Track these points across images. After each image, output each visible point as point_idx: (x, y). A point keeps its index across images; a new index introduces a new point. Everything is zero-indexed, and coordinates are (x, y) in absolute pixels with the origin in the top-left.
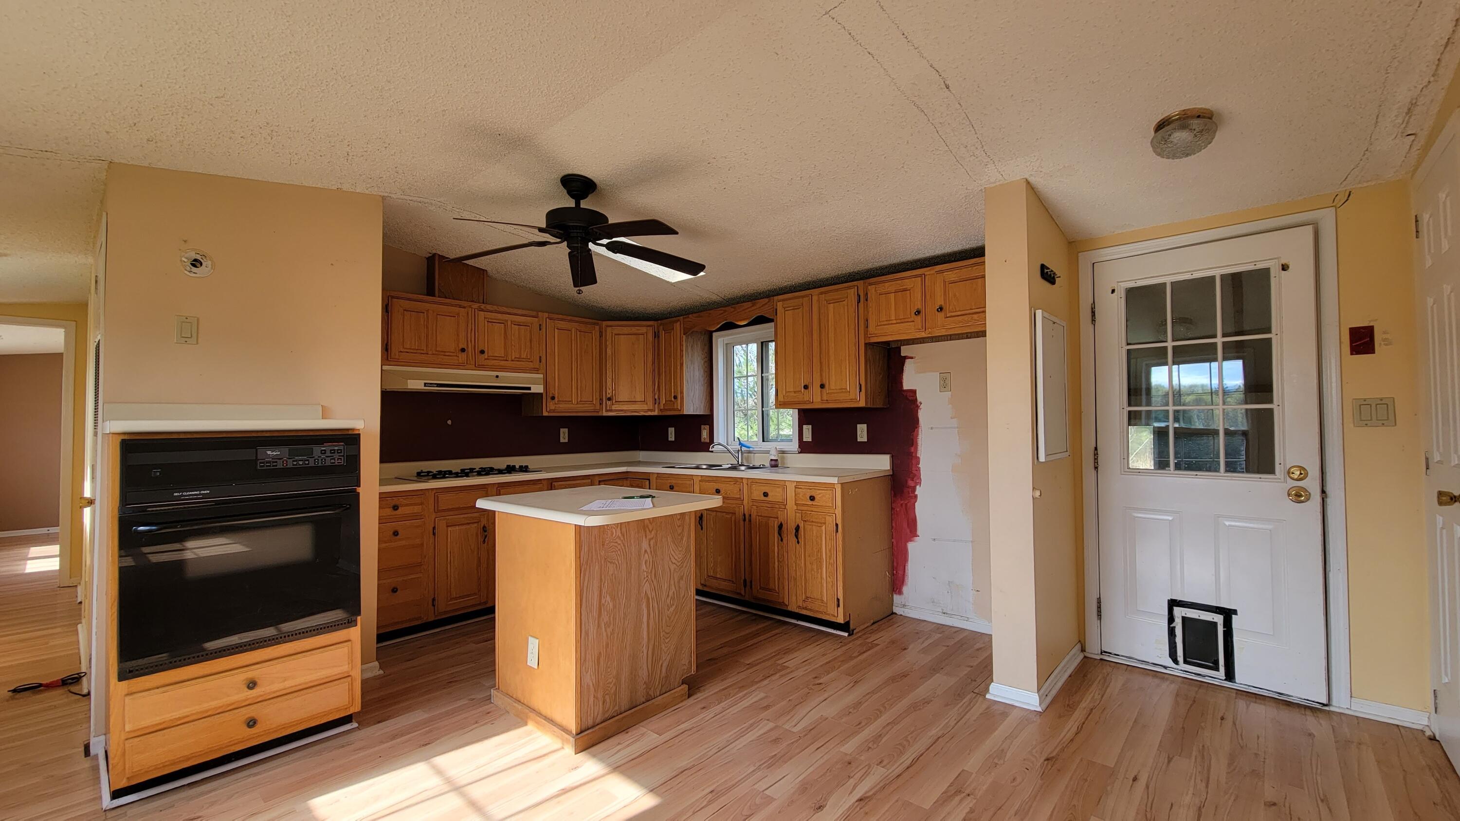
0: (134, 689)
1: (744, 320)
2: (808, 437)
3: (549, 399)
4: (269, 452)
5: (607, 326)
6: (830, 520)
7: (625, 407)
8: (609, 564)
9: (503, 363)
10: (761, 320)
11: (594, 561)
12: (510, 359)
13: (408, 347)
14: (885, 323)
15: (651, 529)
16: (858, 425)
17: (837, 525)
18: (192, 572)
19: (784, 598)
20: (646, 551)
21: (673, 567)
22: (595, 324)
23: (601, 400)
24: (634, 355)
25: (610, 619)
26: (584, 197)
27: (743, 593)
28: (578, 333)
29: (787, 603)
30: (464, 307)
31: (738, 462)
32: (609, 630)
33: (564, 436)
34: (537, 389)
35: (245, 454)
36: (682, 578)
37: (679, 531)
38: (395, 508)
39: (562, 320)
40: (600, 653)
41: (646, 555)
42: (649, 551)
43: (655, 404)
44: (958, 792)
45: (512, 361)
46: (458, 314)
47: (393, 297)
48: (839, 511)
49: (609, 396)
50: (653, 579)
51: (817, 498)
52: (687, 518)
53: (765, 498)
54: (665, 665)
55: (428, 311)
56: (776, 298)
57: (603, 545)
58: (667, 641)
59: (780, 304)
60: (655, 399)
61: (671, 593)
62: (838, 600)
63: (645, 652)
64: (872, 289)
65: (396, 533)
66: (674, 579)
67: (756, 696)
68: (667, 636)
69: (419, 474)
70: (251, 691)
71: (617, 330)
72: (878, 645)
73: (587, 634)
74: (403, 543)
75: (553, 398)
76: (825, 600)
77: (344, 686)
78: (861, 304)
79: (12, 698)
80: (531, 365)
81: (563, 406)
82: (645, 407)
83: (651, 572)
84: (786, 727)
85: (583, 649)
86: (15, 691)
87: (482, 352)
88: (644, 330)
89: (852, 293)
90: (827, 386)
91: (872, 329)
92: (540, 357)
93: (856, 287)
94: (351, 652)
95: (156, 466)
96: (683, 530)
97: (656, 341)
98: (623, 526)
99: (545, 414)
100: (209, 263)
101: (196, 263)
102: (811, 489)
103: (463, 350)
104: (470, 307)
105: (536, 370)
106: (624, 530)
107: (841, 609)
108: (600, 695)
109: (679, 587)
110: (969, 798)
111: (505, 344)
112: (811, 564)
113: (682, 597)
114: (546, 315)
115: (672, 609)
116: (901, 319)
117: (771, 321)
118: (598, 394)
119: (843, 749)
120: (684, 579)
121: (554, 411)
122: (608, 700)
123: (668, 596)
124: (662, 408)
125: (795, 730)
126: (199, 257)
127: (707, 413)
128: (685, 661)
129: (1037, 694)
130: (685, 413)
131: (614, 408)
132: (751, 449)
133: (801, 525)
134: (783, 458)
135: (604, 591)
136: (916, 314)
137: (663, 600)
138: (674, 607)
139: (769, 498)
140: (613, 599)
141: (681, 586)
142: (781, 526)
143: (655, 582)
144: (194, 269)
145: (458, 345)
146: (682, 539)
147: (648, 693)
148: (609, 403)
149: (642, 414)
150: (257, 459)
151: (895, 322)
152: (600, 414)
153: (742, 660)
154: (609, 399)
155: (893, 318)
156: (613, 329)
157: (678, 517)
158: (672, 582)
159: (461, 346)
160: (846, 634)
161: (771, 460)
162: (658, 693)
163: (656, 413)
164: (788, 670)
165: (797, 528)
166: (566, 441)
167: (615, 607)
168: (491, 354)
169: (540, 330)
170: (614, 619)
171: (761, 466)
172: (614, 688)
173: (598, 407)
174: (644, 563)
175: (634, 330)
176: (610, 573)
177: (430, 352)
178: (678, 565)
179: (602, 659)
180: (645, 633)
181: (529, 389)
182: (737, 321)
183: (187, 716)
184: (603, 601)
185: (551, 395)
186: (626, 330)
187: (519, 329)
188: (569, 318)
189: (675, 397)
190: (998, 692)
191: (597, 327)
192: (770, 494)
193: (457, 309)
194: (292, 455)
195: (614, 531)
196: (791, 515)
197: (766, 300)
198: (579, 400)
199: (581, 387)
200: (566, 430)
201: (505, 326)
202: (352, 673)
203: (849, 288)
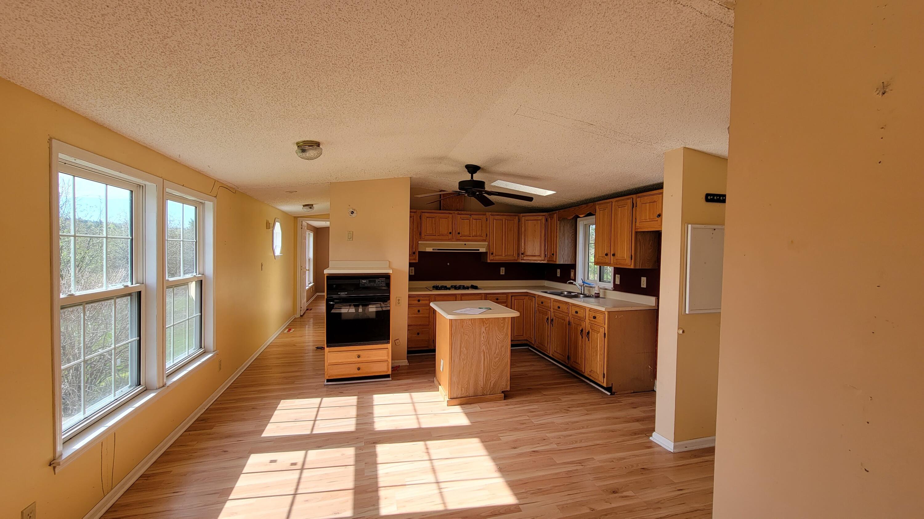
0: (330, 351)
1: (583, 214)
2: (618, 282)
3: (490, 254)
4: (363, 281)
5: (523, 216)
6: (602, 330)
7: (530, 258)
8: (465, 335)
9: (468, 238)
10: (590, 214)
11: (458, 333)
12: (471, 236)
13: (428, 233)
14: (644, 221)
15: (486, 323)
16: (642, 278)
17: (605, 334)
18: (343, 317)
19: (582, 368)
20: (483, 332)
21: (498, 341)
22: (515, 216)
23: (518, 254)
24: (535, 231)
25: (465, 357)
26: (475, 172)
27: (567, 362)
28: (506, 221)
29: (584, 372)
30: (451, 214)
31: (582, 292)
32: (465, 362)
33: (502, 271)
34: (483, 250)
35: (355, 281)
36: (503, 346)
37: (502, 325)
38: (419, 301)
39: (498, 215)
40: (460, 370)
41: (484, 334)
42: (485, 332)
43: (546, 257)
44: (580, 463)
45: (473, 236)
46: (449, 217)
47: (423, 212)
48: (606, 326)
49: (522, 252)
50: (487, 344)
51: (597, 317)
52: (506, 320)
53: (576, 314)
54: (492, 383)
55: (436, 217)
56: (597, 203)
57: (462, 327)
58: (494, 372)
59: (597, 207)
60: (546, 255)
61: (497, 352)
62: (604, 374)
63: (482, 375)
64: (638, 200)
65: (419, 311)
66: (498, 346)
67: (534, 406)
68: (494, 370)
69: (434, 287)
70: (358, 359)
71: (527, 218)
72: (622, 402)
73: (454, 361)
74: (421, 315)
75: (492, 254)
76: (598, 373)
77: (386, 364)
78: (634, 209)
79: (316, 350)
80: (481, 238)
81: (497, 257)
82: (540, 259)
83: (486, 341)
84: (533, 421)
85: (452, 367)
86: (317, 348)
87: (459, 233)
88: (540, 218)
89: (630, 201)
90: (616, 255)
91: (638, 224)
92: (487, 234)
93: (632, 199)
94: (388, 353)
95: (334, 284)
96: (504, 325)
97: (547, 223)
98: (472, 320)
99: (489, 261)
100: (356, 212)
101: (352, 213)
102: (595, 312)
103: (450, 233)
104: (454, 213)
105: (485, 241)
106: (473, 322)
107: (605, 379)
108: (460, 387)
109: (501, 351)
110: (581, 466)
111: (469, 229)
112: (594, 353)
113: (503, 355)
114: (490, 213)
115: (497, 359)
116: (652, 219)
117: (595, 215)
118: (517, 251)
119: (547, 435)
120: (504, 347)
121: (493, 260)
122: (463, 390)
123: (495, 353)
124: (548, 259)
125: (534, 422)
126: (353, 211)
127: (573, 263)
128: (504, 383)
129: (673, 443)
130: (558, 263)
131: (525, 258)
132: (591, 286)
133: (591, 331)
134: (605, 293)
135: (462, 346)
136: (658, 217)
137: (492, 354)
138: (498, 358)
139: (578, 315)
140: (467, 349)
141: (502, 350)
142: (582, 331)
143: (488, 346)
144: (352, 215)
145: (448, 231)
146: (503, 329)
147: (483, 392)
148: (522, 256)
149: (539, 262)
150: (360, 283)
151: (649, 220)
152: (518, 261)
153: (542, 392)
154: (522, 254)
155: (648, 218)
156: (524, 217)
157: (502, 319)
158: (497, 347)
159: (450, 231)
160: (609, 394)
161: (595, 293)
162: (489, 394)
163: (545, 262)
164: (561, 401)
165: (588, 333)
166: (504, 274)
167: (467, 353)
168: (463, 234)
169: (487, 221)
170: (467, 357)
171: (591, 296)
172: (466, 386)
173: (516, 258)
174: (482, 337)
175: (536, 218)
176: (466, 339)
177: (437, 235)
178: (501, 340)
179: (461, 373)
180: (482, 367)
181: (479, 250)
182: (580, 215)
183: (343, 362)
184: (462, 350)
185: (491, 252)
186: (532, 218)
187: (476, 221)
188: (502, 214)
189: (553, 254)
190: (656, 437)
191: (517, 217)
192: (579, 312)
193: (448, 215)
194: (370, 282)
195: (468, 322)
196: (586, 325)
197: (592, 204)
198: (506, 254)
199: (507, 248)
200: (504, 268)
201: (469, 221)
202: (388, 360)
203: (628, 199)
